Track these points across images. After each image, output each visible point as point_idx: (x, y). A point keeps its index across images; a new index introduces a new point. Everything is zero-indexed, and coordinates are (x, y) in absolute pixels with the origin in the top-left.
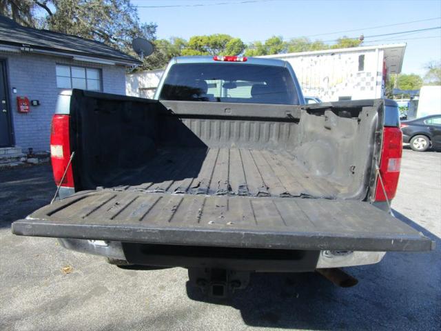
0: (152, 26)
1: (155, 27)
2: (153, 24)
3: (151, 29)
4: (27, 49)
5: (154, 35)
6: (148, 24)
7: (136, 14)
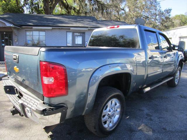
0: (169, 10)
1: (170, 10)
2: (170, 9)
3: (168, 11)
4: (90, 28)
5: (170, 14)
6: (167, 9)
7: (159, 6)
